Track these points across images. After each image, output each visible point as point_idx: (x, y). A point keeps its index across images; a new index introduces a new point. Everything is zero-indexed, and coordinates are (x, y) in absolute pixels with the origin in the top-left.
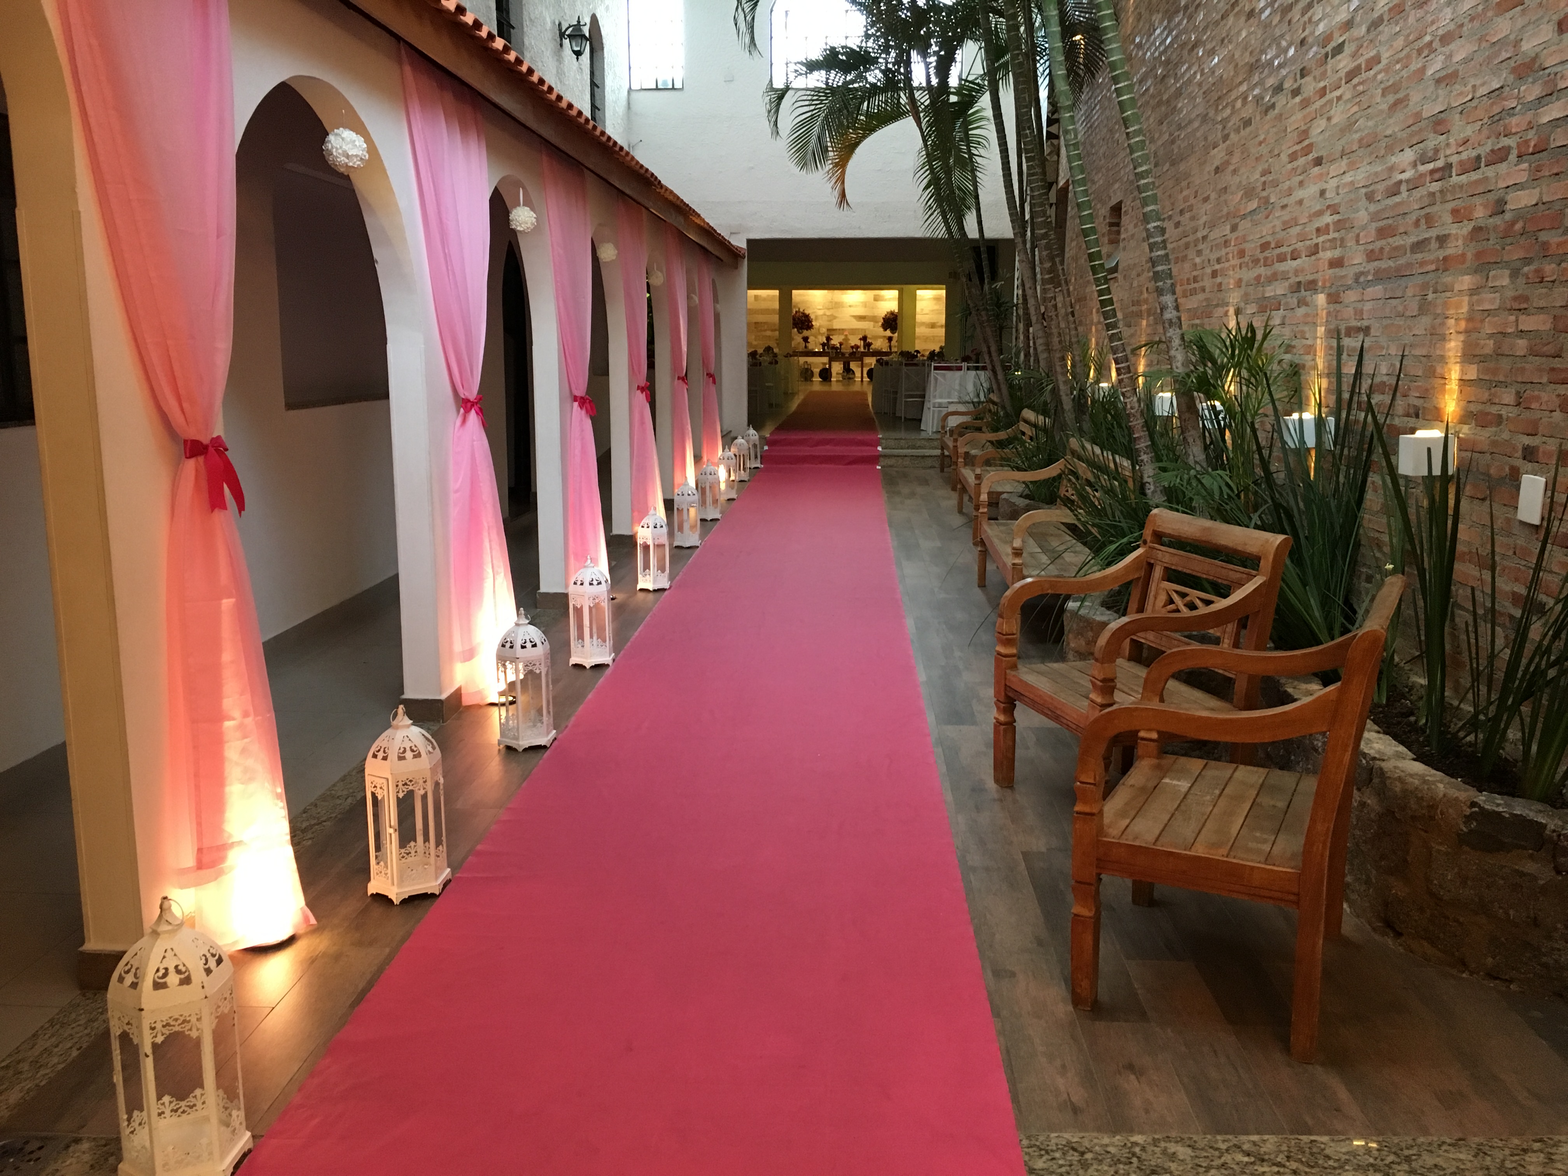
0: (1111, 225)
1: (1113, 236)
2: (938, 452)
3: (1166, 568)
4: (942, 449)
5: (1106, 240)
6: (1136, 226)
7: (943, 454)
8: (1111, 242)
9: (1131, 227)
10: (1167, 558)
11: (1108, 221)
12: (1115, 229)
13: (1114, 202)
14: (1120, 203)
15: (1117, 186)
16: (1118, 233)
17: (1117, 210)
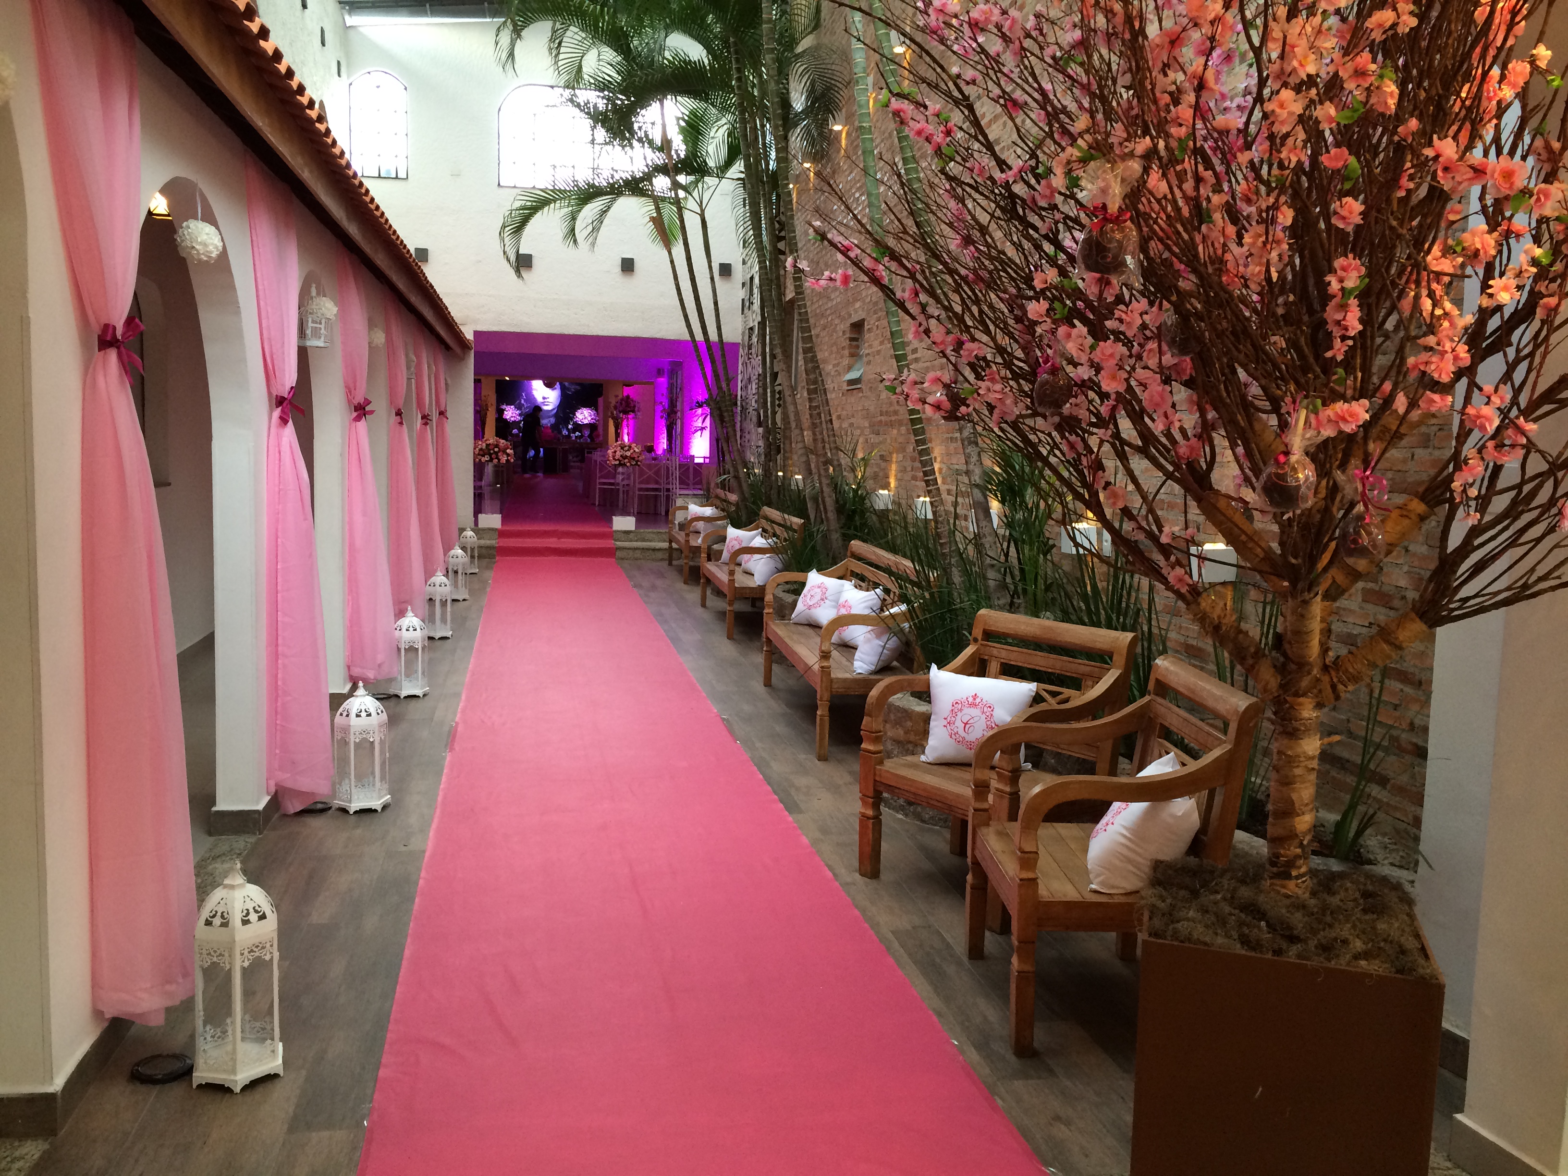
0: (852, 339)
1: (853, 350)
2: (665, 545)
3: (1002, 664)
4: (671, 542)
5: (846, 352)
6: (882, 343)
7: (671, 547)
8: (852, 355)
9: (876, 343)
10: (1004, 654)
11: (848, 335)
12: (855, 343)
13: (855, 318)
14: (863, 320)
15: (858, 305)
16: (858, 347)
17: (858, 327)
